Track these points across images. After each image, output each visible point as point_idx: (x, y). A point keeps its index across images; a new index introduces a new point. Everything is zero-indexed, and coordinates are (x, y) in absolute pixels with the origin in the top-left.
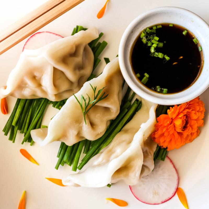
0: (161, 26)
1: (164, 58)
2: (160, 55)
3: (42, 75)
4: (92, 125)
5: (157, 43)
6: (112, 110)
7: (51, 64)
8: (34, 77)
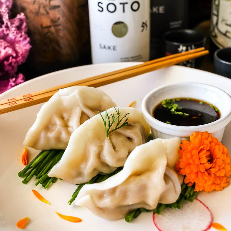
0: (179, 100)
1: (184, 115)
2: (180, 113)
3: (70, 116)
4: (114, 148)
5: (177, 107)
6: (134, 141)
7: (80, 107)
8: (62, 118)
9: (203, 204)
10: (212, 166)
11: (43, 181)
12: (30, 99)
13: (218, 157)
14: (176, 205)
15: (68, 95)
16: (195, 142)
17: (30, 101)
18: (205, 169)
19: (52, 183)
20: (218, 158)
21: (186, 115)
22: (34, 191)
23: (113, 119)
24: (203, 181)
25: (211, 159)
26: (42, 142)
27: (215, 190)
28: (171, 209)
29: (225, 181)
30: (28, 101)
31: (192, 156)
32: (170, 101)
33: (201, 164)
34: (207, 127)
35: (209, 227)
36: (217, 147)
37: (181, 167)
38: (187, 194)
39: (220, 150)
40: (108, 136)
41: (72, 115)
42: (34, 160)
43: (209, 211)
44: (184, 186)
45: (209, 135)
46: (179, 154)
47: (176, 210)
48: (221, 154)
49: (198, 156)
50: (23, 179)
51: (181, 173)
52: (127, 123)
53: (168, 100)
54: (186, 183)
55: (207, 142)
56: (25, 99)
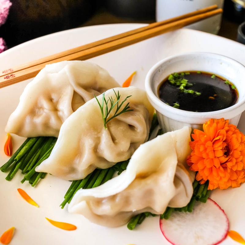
0: (189, 73)
1: (195, 93)
2: (191, 91)
3: (60, 98)
4: (113, 139)
5: (187, 83)
6: (137, 130)
7: (72, 86)
8: (51, 100)
9: (218, 205)
10: (228, 159)
11: (30, 177)
12: (11, 75)
13: (235, 147)
14: (186, 209)
15: (57, 72)
16: (209, 131)
17: (11, 78)
18: (220, 163)
19: (40, 178)
20: (236, 150)
21: (198, 95)
22: (20, 191)
23: (112, 105)
24: (218, 179)
25: (228, 151)
26: (27, 129)
27: (231, 187)
28: (181, 212)
29: (243, 176)
30: (9, 79)
31: (205, 149)
32: (178, 75)
33: (215, 157)
34: (224, 113)
35: (226, 236)
36: (234, 136)
37: (192, 162)
38: (199, 194)
39: (238, 140)
40: (106, 125)
41: (62, 96)
42: (19, 151)
43: (225, 214)
44: (196, 184)
45: (225, 122)
46: (191, 147)
47: (187, 214)
48: (239, 144)
49: (212, 148)
50: (6, 175)
51: (193, 169)
52: (129, 107)
53: (175, 74)
54: (198, 180)
55: (223, 131)
56: (5, 76)
